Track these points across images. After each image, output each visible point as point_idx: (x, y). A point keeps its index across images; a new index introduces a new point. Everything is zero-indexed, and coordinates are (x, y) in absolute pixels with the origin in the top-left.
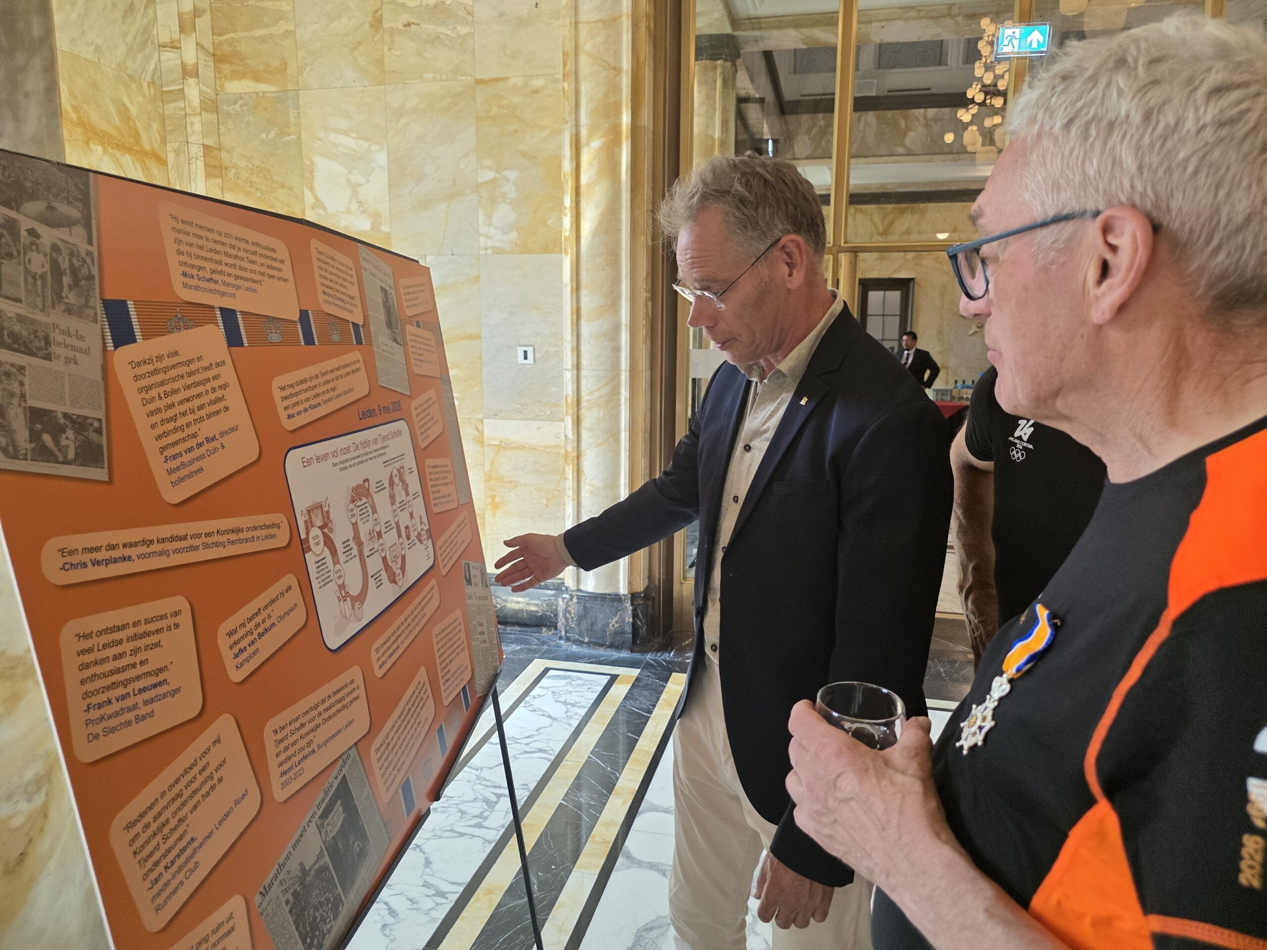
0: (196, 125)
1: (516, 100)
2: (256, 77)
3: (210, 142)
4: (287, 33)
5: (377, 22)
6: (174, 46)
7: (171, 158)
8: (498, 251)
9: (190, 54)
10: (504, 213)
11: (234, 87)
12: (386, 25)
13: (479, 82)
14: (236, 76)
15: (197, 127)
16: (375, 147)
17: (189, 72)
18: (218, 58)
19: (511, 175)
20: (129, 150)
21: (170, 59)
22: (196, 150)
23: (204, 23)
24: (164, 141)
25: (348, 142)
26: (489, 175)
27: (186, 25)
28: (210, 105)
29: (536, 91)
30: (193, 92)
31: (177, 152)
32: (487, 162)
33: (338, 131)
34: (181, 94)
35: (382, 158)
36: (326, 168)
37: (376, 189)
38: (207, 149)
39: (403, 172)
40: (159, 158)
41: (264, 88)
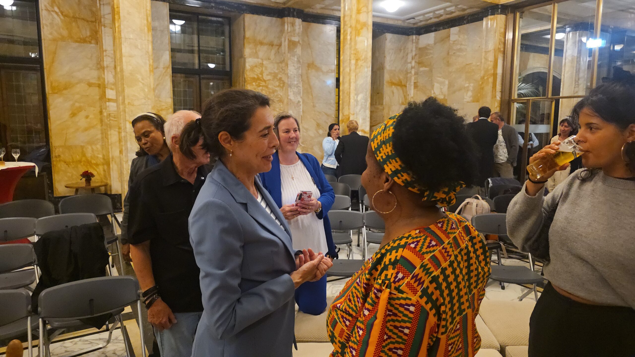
0: (413, 78)
1: (474, 68)
2: (426, 67)
3: (415, 81)
4: (432, 57)
5: (448, 54)
6: (411, 63)
7: (408, 86)
8: (468, 102)
9: (413, 64)
10: (470, 94)
11: (422, 69)
12: (450, 54)
13: (467, 64)
14: (422, 67)
15: (413, 79)
16: (446, 80)
17: (412, 68)
18: (420, 63)
19: (472, 85)
20: (399, 85)
21: (409, 66)
22: (412, 83)
23: (417, 57)
24: (407, 82)
25: (441, 79)
26: (467, 85)
27: (413, 58)
28: (416, 74)
29: (478, 66)
30: (413, 72)
31: (409, 84)
32: (467, 82)
33: (439, 77)
34: (411, 72)
35: (447, 82)
36: (436, 85)
37: (445, 89)
38: (415, 83)
39: (451, 85)
40: (405, 86)
41: (427, 69)
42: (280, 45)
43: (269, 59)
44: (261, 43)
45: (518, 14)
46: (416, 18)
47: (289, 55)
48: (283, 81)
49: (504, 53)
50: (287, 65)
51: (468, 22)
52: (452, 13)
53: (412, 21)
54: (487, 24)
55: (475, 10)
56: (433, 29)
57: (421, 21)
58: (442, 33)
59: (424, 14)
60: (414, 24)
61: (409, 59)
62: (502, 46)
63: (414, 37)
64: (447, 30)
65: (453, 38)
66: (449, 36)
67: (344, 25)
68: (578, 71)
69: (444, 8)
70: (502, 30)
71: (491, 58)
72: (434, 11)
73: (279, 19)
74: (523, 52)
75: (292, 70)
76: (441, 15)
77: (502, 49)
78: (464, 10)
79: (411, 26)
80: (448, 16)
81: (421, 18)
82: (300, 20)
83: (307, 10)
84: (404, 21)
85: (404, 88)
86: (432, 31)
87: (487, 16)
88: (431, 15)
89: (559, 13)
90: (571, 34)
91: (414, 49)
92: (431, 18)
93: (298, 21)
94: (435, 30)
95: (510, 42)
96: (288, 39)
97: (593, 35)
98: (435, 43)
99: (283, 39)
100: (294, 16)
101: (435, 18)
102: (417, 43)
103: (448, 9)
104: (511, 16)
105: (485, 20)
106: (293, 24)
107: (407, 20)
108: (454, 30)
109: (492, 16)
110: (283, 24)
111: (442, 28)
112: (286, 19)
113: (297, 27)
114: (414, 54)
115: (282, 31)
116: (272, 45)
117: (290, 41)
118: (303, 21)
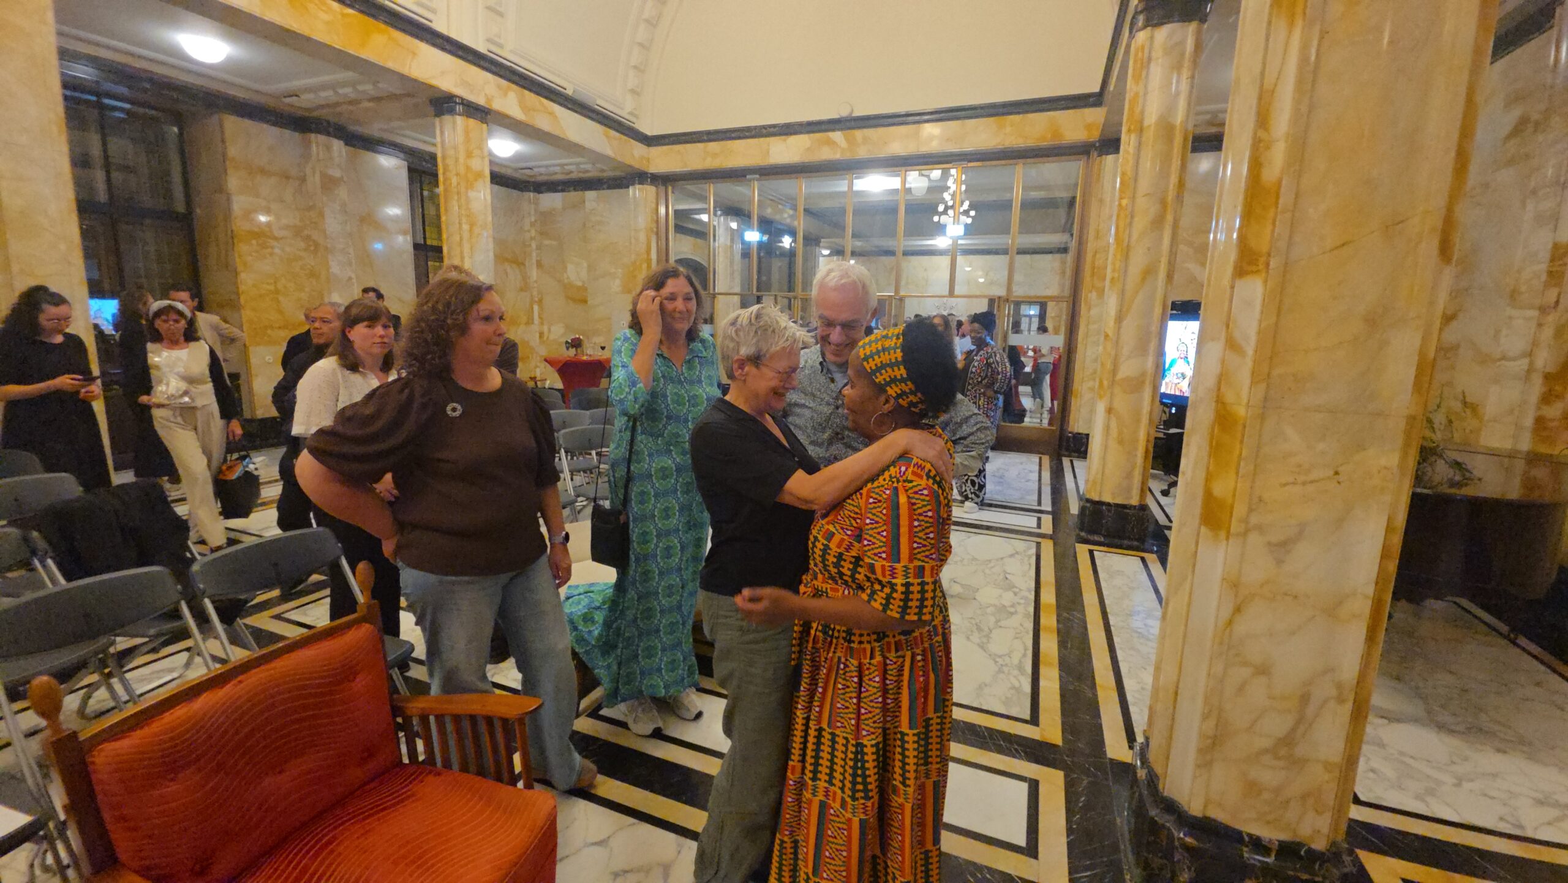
0: (534, 254)
1: (621, 249)
2: (552, 240)
3: (538, 259)
4: (561, 227)
5: (584, 225)
6: (529, 231)
7: (527, 264)
8: (616, 293)
9: (533, 233)
10: (618, 282)
11: (547, 242)
13: (611, 243)
14: (547, 239)
16: (583, 261)
17: (532, 239)
18: (542, 234)
19: (620, 270)
20: (514, 262)
21: (527, 236)
22: (534, 261)
23: (538, 224)
24: (525, 259)
25: (576, 259)
26: (613, 270)
27: (532, 224)
28: (538, 248)
29: (626, 246)
30: (534, 245)
31: (529, 262)
32: (613, 266)
33: (573, 256)
34: (530, 245)
35: (585, 265)
36: (570, 267)
37: (584, 274)
38: (537, 261)
39: (591, 268)
40: (523, 264)
41: (554, 243)
42: (303, 180)
43: (282, 201)
44: (263, 171)
45: (670, 188)
46: (536, 170)
47: (325, 199)
48: (314, 241)
49: (657, 234)
50: (321, 215)
51: (609, 188)
52: (587, 171)
53: (528, 172)
54: (634, 194)
55: (618, 173)
56: (560, 188)
57: (541, 174)
58: (573, 195)
59: (547, 166)
60: (531, 176)
61: (527, 227)
62: (654, 225)
63: (532, 194)
64: (580, 193)
65: (589, 205)
66: (584, 202)
67: (445, 170)
68: (732, 263)
69: (578, 164)
70: (654, 206)
71: (642, 237)
72: (562, 165)
73: (297, 134)
74: (678, 235)
75: (333, 224)
76: (571, 172)
77: (655, 230)
78: (603, 171)
79: (528, 179)
80: (581, 175)
81: (542, 170)
82: (342, 143)
83: (353, 128)
84: (516, 170)
85: (522, 267)
86: (556, 191)
87: (633, 184)
88: (557, 169)
89: (714, 195)
90: (722, 218)
91: (533, 212)
92: (556, 173)
93: (337, 145)
94: (563, 191)
95: (663, 220)
96: (321, 172)
97: (750, 227)
98: (564, 209)
99: (308, 171)
100: (328, 134)
101: (563, 173)
102: (536, 204)
103: (582, 166)
104: (662, 189)
105: (631, 189)
106: (328, 148)
107: (522, 169)
108: (590, 195)
109: (641, 186)
110: (307, 145)
111: (572, 188)
112: (313, 136)
113: (335, 154)
114: (533, 220)
115: (306, 157)
116: (288, 178)
117: (324, 176)
118: (346, 144)
